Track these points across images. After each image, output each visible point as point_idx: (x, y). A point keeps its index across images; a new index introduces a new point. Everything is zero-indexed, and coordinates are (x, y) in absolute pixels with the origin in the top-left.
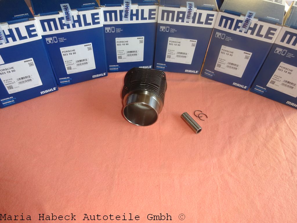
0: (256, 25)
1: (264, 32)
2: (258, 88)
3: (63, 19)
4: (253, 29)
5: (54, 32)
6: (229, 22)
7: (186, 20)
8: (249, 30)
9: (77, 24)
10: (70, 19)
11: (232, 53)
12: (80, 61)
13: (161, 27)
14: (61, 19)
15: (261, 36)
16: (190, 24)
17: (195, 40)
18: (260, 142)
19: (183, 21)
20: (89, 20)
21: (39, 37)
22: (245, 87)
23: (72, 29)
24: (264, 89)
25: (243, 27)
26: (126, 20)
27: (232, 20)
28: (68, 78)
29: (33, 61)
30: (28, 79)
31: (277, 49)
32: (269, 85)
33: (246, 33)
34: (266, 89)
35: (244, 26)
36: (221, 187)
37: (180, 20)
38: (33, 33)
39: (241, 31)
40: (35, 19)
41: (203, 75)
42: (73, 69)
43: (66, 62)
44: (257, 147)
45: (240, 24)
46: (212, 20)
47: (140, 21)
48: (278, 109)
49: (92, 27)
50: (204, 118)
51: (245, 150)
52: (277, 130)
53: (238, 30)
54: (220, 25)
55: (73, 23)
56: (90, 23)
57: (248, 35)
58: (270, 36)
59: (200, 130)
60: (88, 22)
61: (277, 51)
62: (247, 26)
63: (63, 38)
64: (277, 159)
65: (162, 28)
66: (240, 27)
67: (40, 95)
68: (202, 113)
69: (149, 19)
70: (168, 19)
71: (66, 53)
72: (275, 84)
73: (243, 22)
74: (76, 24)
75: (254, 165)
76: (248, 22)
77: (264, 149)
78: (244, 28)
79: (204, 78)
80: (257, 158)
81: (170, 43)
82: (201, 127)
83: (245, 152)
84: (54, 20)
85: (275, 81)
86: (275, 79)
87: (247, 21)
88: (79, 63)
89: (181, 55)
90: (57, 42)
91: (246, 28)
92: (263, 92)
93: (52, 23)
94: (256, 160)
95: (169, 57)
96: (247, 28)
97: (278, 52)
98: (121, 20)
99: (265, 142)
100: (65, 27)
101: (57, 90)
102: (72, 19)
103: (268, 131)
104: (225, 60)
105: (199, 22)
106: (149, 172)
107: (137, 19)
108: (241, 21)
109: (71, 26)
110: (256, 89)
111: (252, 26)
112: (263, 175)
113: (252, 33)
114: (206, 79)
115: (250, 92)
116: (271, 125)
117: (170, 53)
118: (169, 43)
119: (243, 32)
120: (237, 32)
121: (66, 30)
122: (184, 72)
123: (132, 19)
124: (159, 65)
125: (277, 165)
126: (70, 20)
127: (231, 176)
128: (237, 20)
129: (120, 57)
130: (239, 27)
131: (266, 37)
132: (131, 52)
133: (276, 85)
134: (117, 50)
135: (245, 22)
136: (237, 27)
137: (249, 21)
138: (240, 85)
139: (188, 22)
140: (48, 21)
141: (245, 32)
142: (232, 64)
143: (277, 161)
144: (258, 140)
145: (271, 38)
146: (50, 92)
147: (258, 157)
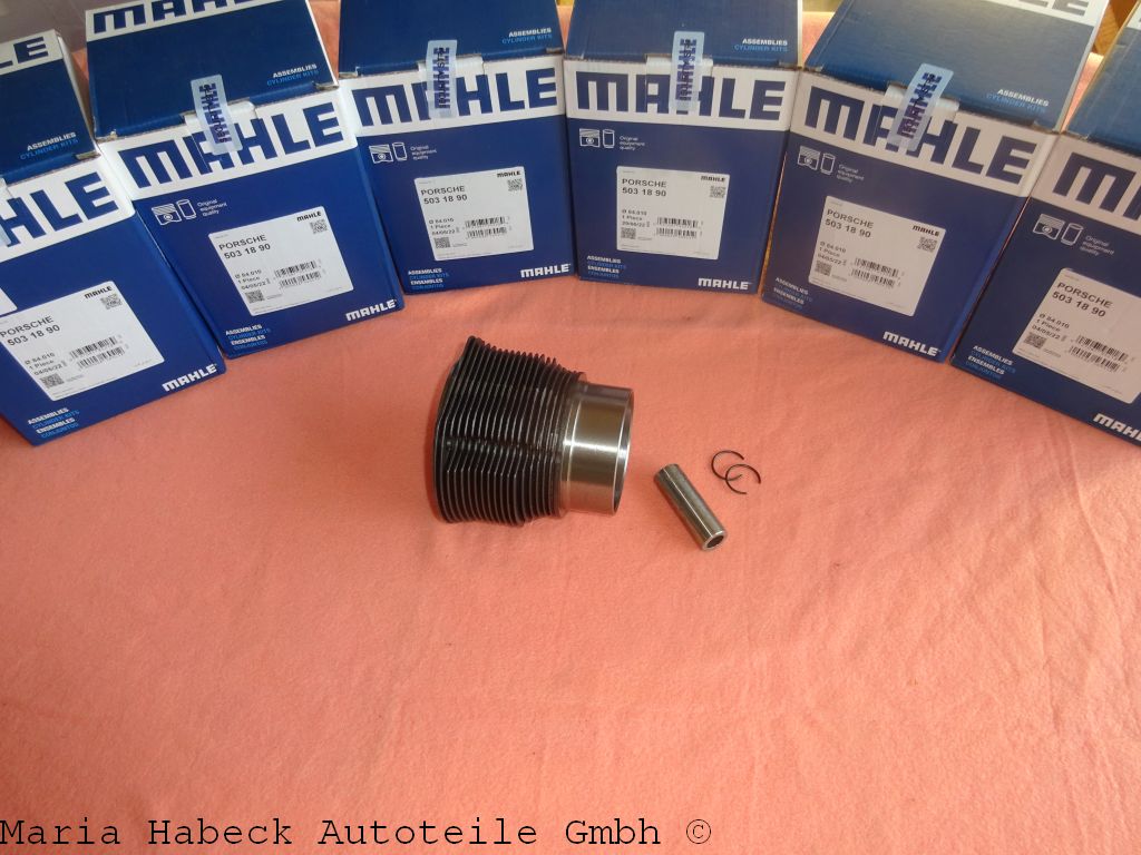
0: (949, 128)
1: (983, 153)
2: (981, 356)
3: (204, 139)
4: (941, 144)
5: (177, 184)
6: (845, 111)
7: (673, 103)
8: (924, 145)
9: (256, 151)
10: (227, 136)
11: (869, 224)
12: (291, 270)
13: (583, 132)
14: (193, 142)
15: (977, 168)
16: (694, 118)
17: (721, 176)
18: (952, 589)
19: (663, 109)
20: (300, 130)
21: (126, 211)
22: (932, 351)
23: (240, 170)
24: (1005, 361)
25: (900, 132)
26: (443, 116)
27: (857, 106)
28: (255, 328)
29: (115, 290)
30: (109, 349)
31: (1043, 218)
32: (1022, 348)
33: (916, 153)
34: (1010, 363)
35: (905, 129)
36: (766, 767)
37: (653, 107)
38: (97, 203)
39: (892, 147)
40: (99, 155)
41: (771, 298)
42: (270, 298)
43: (241, 278)
44: (938, 609)
45: (887, 123)
46: (778, 101)
47: (498, 116)
48: (1055, 444)
49: (316, 152)
50: (746, 482)
51: (888, 619)
52: (1034, 538)
53: (881, 142)
54: (811, 120)
55: (241, 148)
56: (307, 141)
57: (924, 162)
58: (1008, 168)
59: (719, 539)
60: (295, 141)
61: (1041, 226)
62: (914, 131)
63: (215, 201)
64: (1010, 662)
65: (589, 136)
66: (888, 131)
67: (164, 394)
68: (743, 462)
69: (532, 106)
70: (603, 105)
71: (234, 249)
72: (1045, 346)
73: (900, 116)
74: (251, 149)
75: (909, 683)
76: (920, 114)
77: (963, 617)
78: (904, 138)
79: (772, 308)
80: (925, 655)
81: (626, 185)
82: (722, 529)
83: (885, 627)
84: (169, 147)
85: (1044, 336)
86: (1044, 331)
87: (915, 111)
88: (288, 277)
89: (675, 227)
90: (194, 216)
91: (912, 137)
92: (1002, 372)
93: (163, 157)
94: (923, 662)
95: (631, 234)
96: (918, 137)
97: (1047, 230)
98: (424, 115)
99: (975, 588)
100: (215, 165)
101: (221, 370)
102: (233, 134)
103: (994, 540)
104: (844, 251)
105: (727, 110)
106: (512, 698)
107: (486, 108)
108: (891, 112)
109: (235, 158)
110: (974, 360)
111: (936, 130)
112: (937, 726)
113: (939, 157)
114: (780, 313)
115: (952, 369)
116: (1012, 515)
117: (629, 220)
118: (620, 186)
119: (903, 150)
120: (878, 151)
121: (218, 174)
122: (693, 286)
123: (464, 110)
124: (596, 263)
125: (1002, 686)
126: (230, 139)
127: (813, 723)
128: (875, 108)
129: (444, 243)
130: (885, 133)
131: (996, 171)
132: (481, 222)
133: (1051, 352)
134: (427, 218)
135: (908, 113)
136: (874, 133)
137: (923, 111)
138: (913, 342)
139: (686, 113)
140: (150, 152)
141: (909, 153)
142: (872, 265)
143: (1007, 669)
144: (947, 577)
145: (1015, 178)
146: (197, 381)
147: (931, 650)
